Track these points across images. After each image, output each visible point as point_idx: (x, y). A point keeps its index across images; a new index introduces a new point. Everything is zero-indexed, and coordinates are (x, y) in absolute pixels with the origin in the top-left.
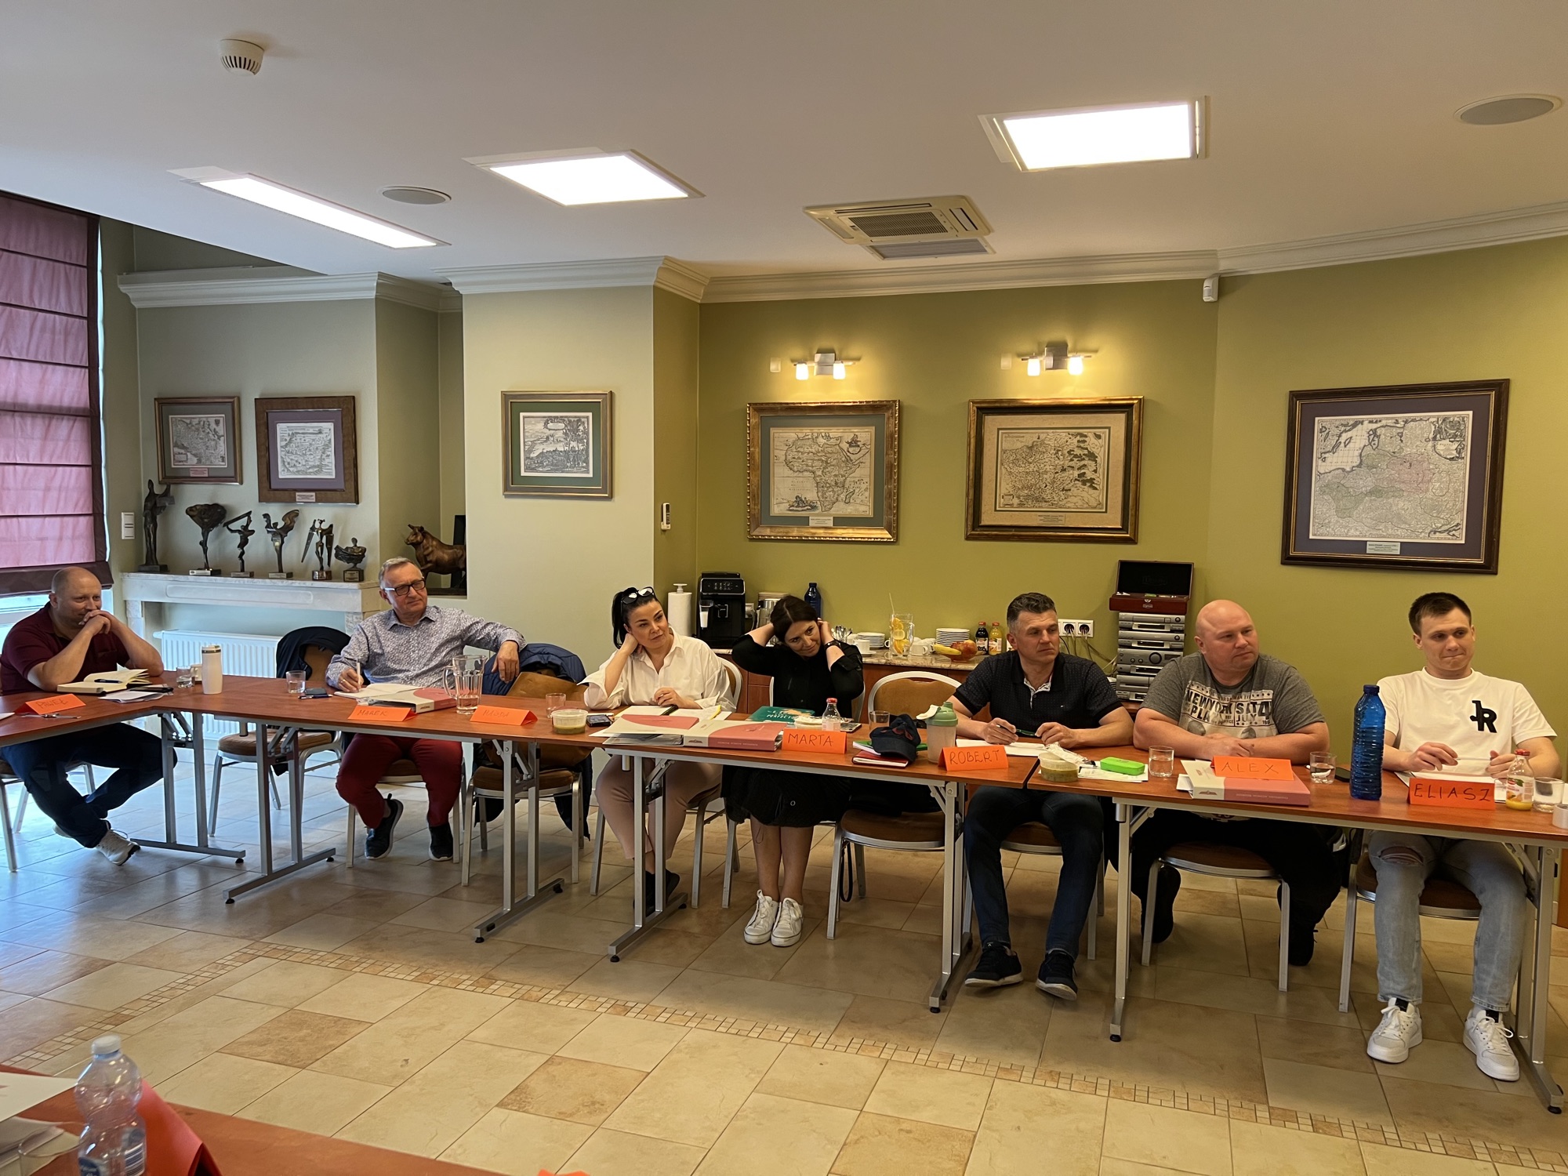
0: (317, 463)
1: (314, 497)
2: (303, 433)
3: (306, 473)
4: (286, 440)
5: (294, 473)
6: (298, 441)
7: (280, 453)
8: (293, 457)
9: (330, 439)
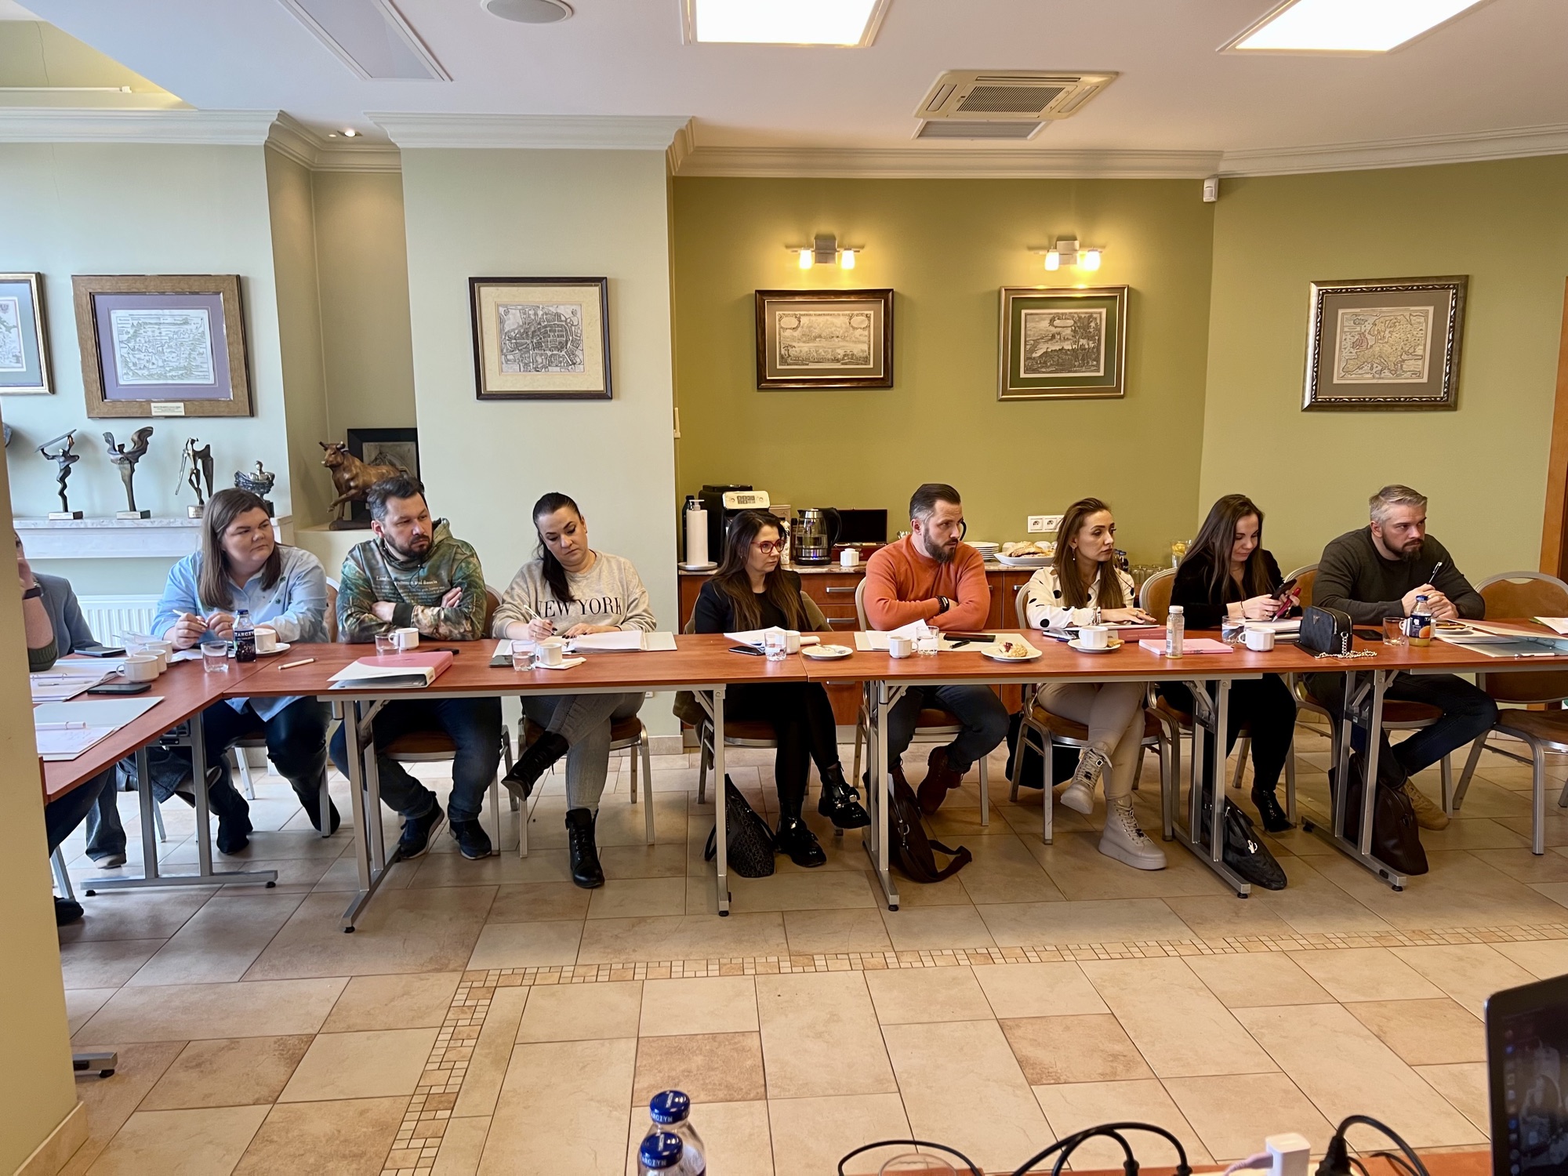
0: (183, 363)
1: (183, 409)
2: (156, 324)
3: (166, 378)
4: (128, 333)
5: (145, 377)
6: (150, 333)
7: (120, 352)
8: (142, 356)
9: (203, 332)
